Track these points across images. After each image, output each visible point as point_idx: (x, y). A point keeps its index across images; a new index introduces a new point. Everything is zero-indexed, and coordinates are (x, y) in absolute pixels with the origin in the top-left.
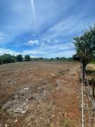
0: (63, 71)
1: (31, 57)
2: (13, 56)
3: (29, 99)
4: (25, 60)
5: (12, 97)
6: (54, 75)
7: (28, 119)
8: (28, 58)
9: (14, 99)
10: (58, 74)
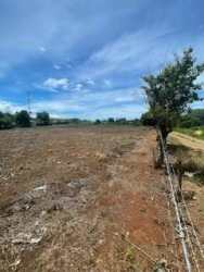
0: (122, 146)
1: (51, 116)
2: (9, 115)
3: (49, 212)
4: (38, 125)
5: (7, 210)
6: (102, 156)
7: (46, 255)
8: (44, 120)
9: (10, 213)
10: (111, 153)
